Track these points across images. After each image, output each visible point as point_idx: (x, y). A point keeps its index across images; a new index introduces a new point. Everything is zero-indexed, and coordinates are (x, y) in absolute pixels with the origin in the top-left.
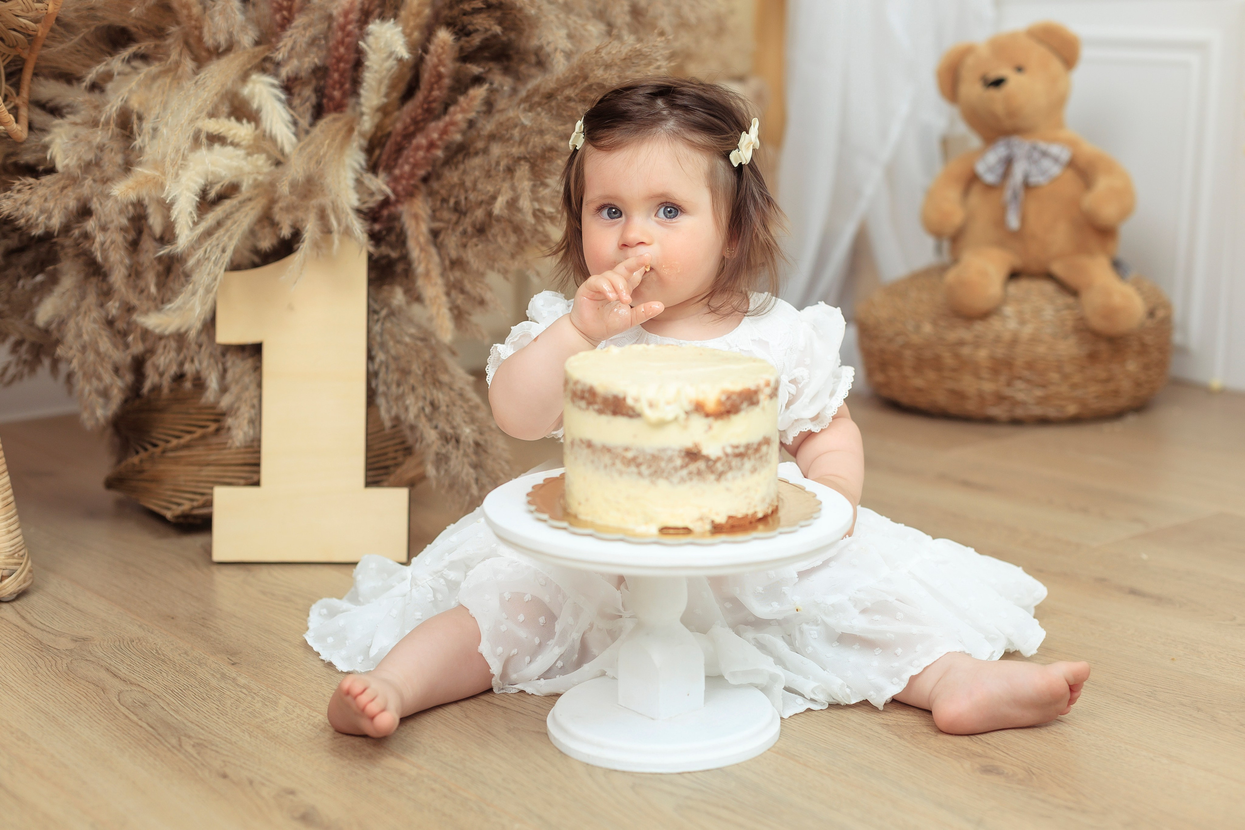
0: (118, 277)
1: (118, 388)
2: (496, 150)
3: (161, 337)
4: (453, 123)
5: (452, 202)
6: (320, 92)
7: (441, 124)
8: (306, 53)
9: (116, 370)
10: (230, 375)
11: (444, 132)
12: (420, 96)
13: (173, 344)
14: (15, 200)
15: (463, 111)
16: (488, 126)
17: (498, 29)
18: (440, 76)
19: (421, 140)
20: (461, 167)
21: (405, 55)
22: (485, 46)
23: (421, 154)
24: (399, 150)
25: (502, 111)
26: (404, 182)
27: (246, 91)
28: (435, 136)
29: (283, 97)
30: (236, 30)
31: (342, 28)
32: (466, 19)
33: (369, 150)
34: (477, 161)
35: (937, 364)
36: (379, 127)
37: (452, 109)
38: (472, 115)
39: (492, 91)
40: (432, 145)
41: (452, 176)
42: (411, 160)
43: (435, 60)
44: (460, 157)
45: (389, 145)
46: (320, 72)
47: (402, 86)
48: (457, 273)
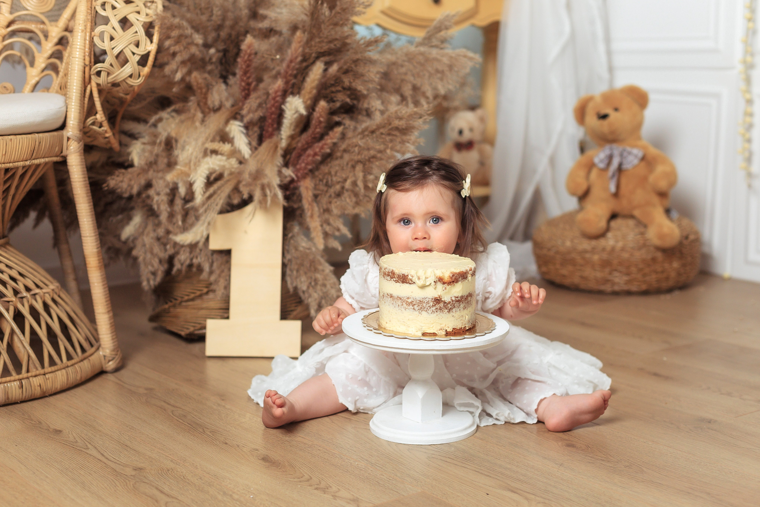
0: (163, 217)
1: (161, 270)
2: (347, 157)
4: (326, 144)
5: (325, 181)
6: (262, 129)
7: (320, 144)
8: (256, 110)
9: (161, 261)
11: (322, 148)
12: (310, 131)
13: (188, 249)
14: (116, 181)
15: (331, 138)
16: (343, 146)
17: (348, 100)
18: (320, 122)
19: (310, 152)
20: (329, 165)
21: (304, 112)
22: (341, 107)
23: (310, 158)
24: (299, 156)
25: (350, 138)
26: (301, 172)
27: (227, 129)
28: (317, 150)
29: (245, 131)
30: (224, 99)
31: (274, 99)
32: (333, 95)
33: (284, 156)
36: (289, 145)
37: (326, 137)
38: (335, 140)
39: (344, 129)
40: (315, 154)
41: (325, 169)
42: (305, 161)
43: (318, 115)
44: (329, 160)
45: (294, 154)
46: (262, 119)
47: (301, 126)
48: (326, 216)
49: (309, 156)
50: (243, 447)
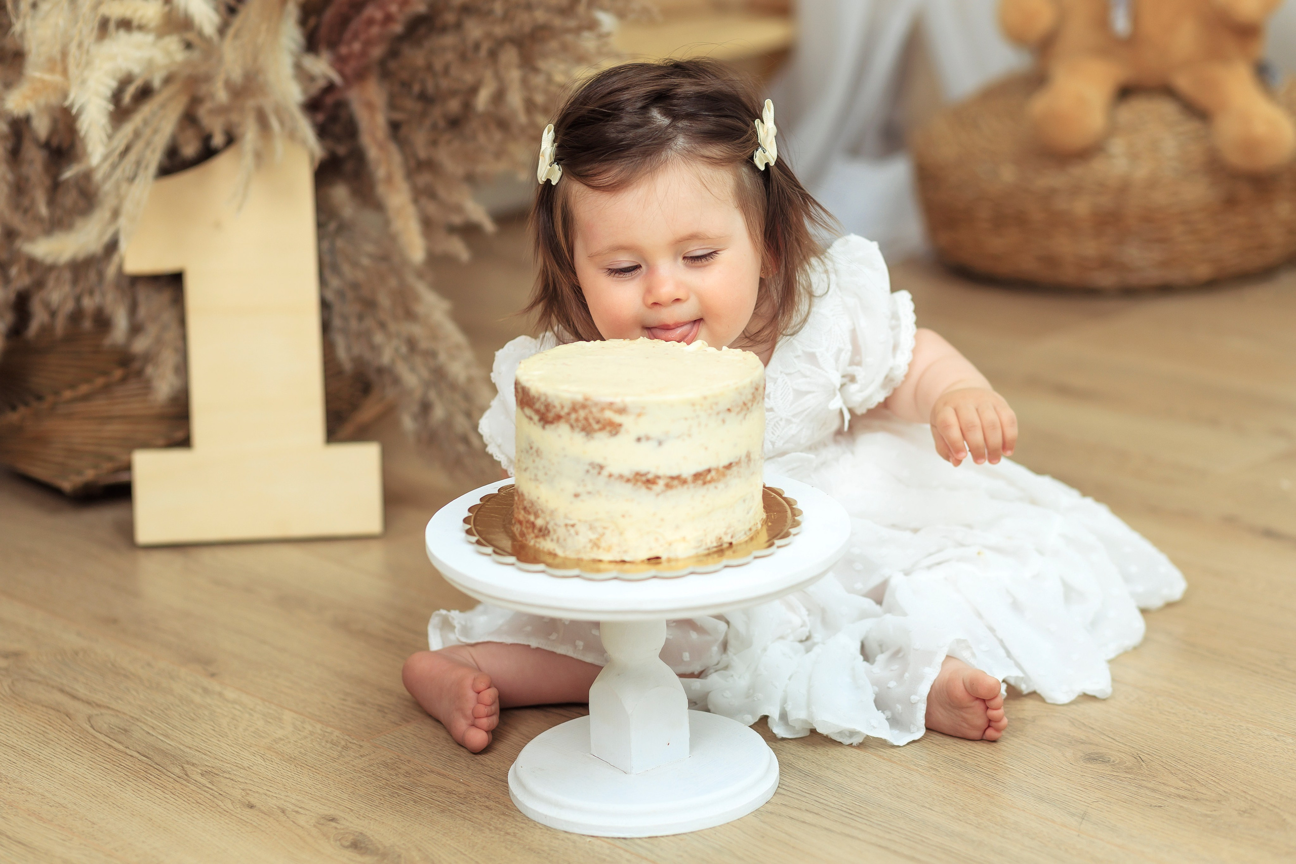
2: (472, 26)
3: (52, 268)
5: (416, 87)
10: (142, 312)
13: (67, 275)
20: (426, 45)
23: (375, 29)
24: (343, 22)
26: (353, 63)
33: (304, 19)
34: (449, 39)
35: (1021, 220)
40: (388, 19)
41: (416, 57)
44: (425, 32)
48: (424, 179)
49: (370, 22)
50: (297, 812)
